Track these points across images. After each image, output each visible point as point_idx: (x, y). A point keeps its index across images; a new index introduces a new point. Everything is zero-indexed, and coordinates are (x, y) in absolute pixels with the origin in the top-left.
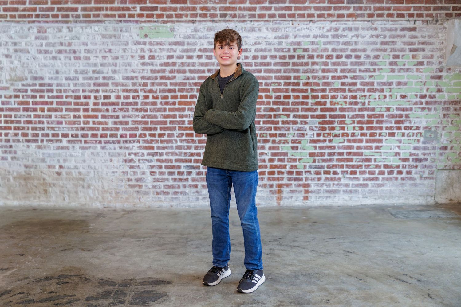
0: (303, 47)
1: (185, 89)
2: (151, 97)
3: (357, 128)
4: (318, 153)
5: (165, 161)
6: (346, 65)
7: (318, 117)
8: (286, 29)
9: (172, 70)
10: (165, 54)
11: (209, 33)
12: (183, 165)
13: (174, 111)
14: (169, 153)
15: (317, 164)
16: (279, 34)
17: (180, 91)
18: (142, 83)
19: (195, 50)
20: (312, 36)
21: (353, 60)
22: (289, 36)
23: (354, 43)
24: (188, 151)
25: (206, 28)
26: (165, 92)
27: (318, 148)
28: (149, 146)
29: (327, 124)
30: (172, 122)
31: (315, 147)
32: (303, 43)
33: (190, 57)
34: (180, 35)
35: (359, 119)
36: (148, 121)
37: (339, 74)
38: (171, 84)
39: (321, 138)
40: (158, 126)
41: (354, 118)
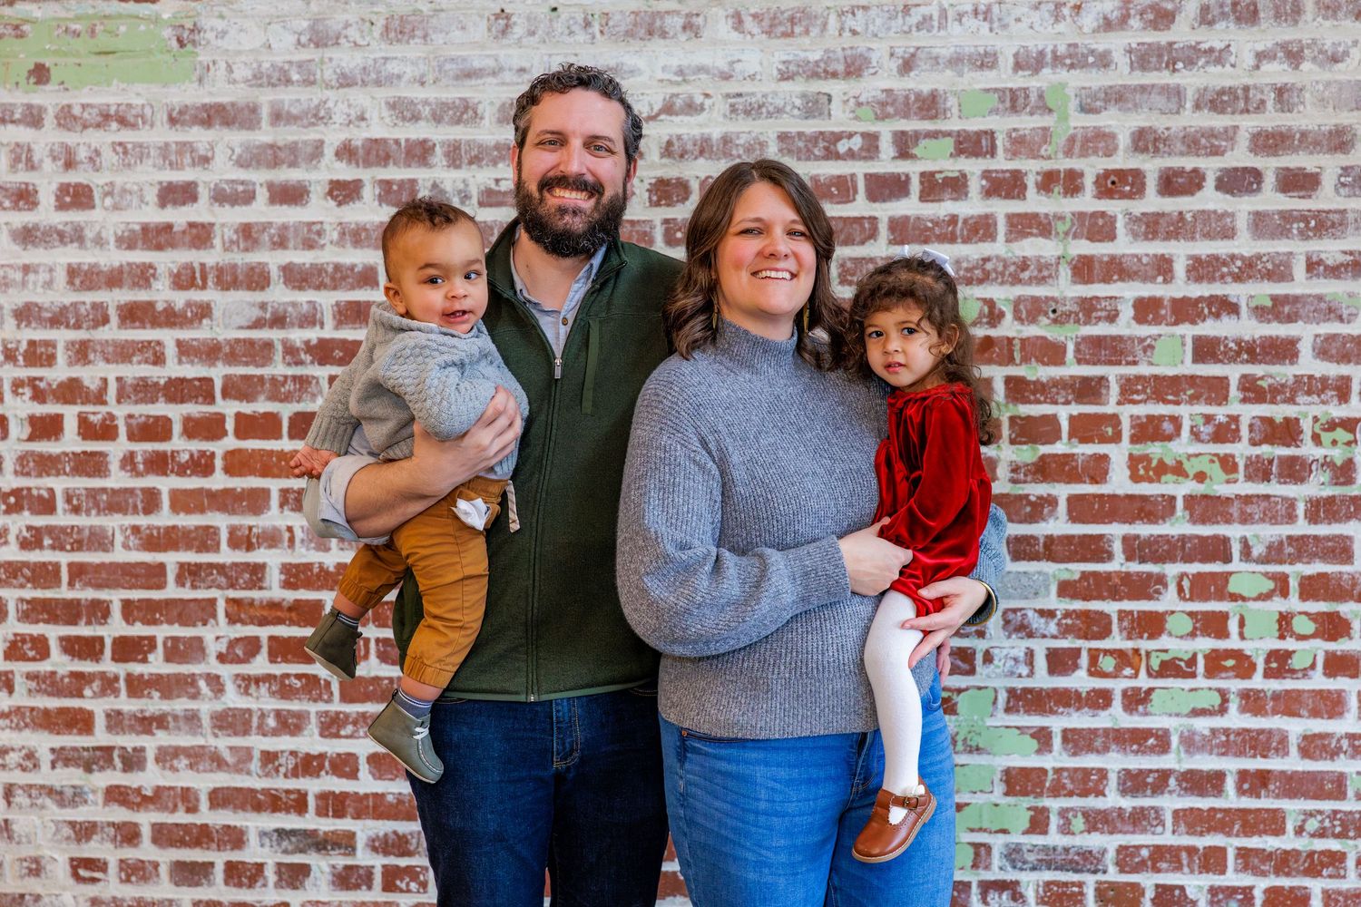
0: (954, 125)
1: (261, 378)
2: (70, 425)
3: (1303, 625)
4: (1058, 771)
5: (157, 798)
6: (1228, 234)
7: (1053, 549)
8: (850, 22)
9: (189, 267)
10: (151, 175)
11: (397, 50)
12: (254, 823)
13: (202, 511)
14: (177, 752)
15: (1054, 838)
16: (810, 49)
17: (234, 389)
18: (24, 346)
19: (317, 150)
20: (1007, 62)
21: (1270, 200)
22: (867, 61)
23: (1271, 97)
24: (284, 743)
25: (380, 23)
26: (153, 401)
27: (1057, 741)
28: (62, 711)
29: (1115, 595)
30: (190, 573)
31: (1043, 738)
32: (952, 102)
33: (290, 195)
34: (230, 69)
35: (1318, 567)
36: (57, 566)
37: (1181, 287)
38: (184, 349)
39: (1080, 680)
40: (115, 597)
41: (1281, 562)
